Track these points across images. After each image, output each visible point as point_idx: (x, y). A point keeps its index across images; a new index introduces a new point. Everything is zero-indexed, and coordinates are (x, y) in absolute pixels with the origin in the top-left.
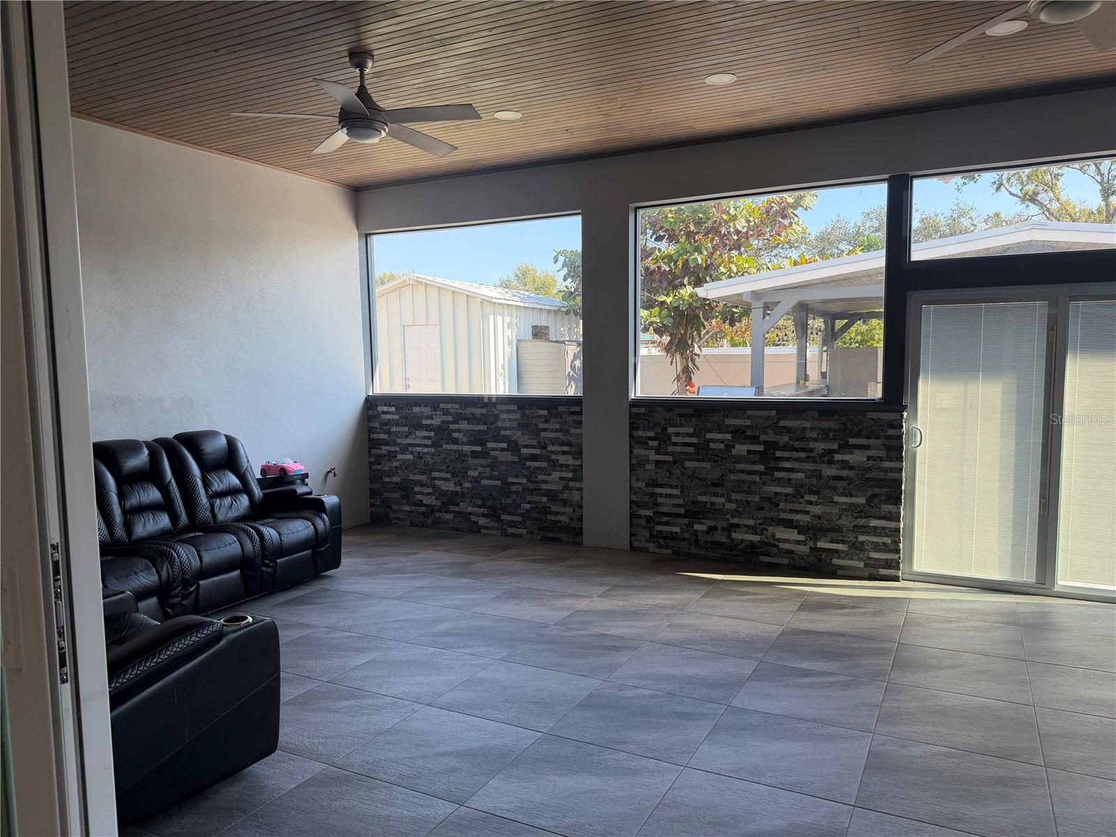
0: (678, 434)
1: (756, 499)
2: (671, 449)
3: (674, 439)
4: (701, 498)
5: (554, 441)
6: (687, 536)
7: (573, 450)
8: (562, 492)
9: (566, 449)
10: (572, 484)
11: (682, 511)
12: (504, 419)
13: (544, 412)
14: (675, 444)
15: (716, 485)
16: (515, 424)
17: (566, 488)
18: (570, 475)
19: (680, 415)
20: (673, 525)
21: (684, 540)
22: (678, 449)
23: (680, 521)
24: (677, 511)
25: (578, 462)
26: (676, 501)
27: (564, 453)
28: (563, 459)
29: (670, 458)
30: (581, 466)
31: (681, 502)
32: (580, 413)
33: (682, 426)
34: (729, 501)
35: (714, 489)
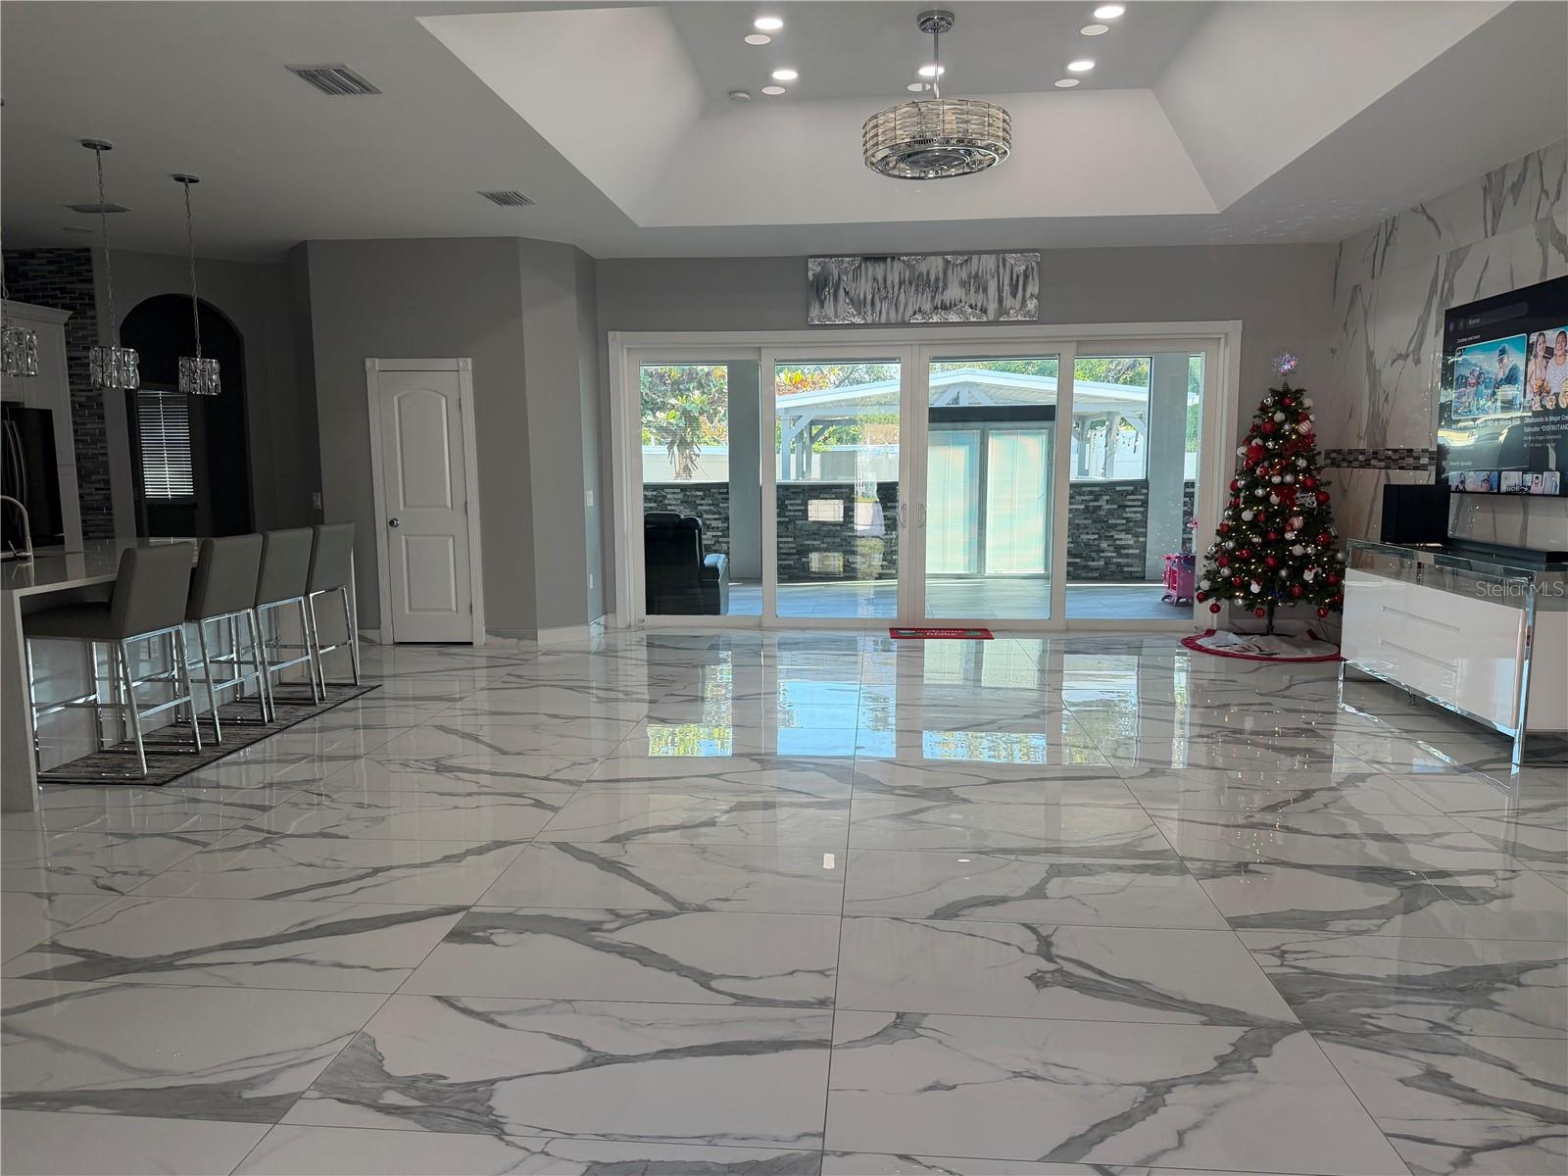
0: (791, 505)
1: (839, 540)
2: (787, 514)
3: (789, 508)
4: (806, 542)
5: (707, 512)
6: (798, 566)
7: (722, 516)
8: (713, 545)
9: (717, 516)
10: (721, 540)
11: (795, 551)
12: (670, 499)
13: (701, 493)
14: (790, 511)
15: (814, 534)
16: (679, 502)
17: (717, 542)
18: (720, 534)
19: (793, 493)
20: (790, 560)
21: (796, 568)
22: (792, 514)
23: (793, 557)
24: (791, 551)
25: (726, 525)
26: (790, 545)
27: (715, 519)
28: (714, 524)
29: (787, 519)
30: (728, 528)
31: (794, 545)
32: (728, 493)
33: (794, 499)
34: (823, 543)
35: (814, 537)
